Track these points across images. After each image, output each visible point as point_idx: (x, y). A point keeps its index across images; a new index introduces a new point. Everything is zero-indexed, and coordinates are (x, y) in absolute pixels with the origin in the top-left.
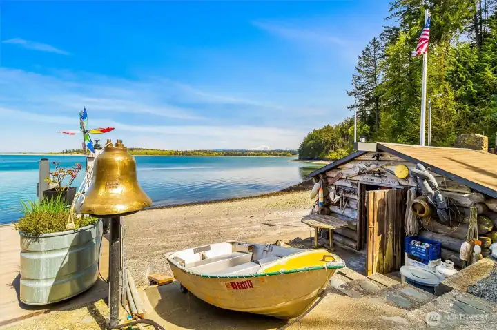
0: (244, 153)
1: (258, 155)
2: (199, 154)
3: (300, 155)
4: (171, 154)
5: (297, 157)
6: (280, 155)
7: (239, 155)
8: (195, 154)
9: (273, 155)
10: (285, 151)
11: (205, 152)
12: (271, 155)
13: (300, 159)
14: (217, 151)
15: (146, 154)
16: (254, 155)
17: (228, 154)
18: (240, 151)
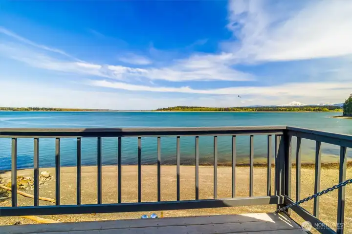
0: (275, 109)
1: (289, 110)
2: (236, 110)
3: (345, 111)
4: (216, 110)
5: (341, 112)
6: (314, 110)
7: (271, 110)
8: (234, 110)
9: (307, 110)
10: (319, 106)
11: (242, 108)
12: (305, 110)
13: (345, 115)
14: (251, 108)
15: (201, 110)
16: (286, 110)
17: (260, 110)
18: (271, 107)
